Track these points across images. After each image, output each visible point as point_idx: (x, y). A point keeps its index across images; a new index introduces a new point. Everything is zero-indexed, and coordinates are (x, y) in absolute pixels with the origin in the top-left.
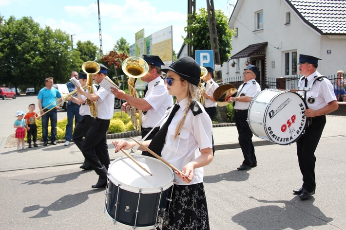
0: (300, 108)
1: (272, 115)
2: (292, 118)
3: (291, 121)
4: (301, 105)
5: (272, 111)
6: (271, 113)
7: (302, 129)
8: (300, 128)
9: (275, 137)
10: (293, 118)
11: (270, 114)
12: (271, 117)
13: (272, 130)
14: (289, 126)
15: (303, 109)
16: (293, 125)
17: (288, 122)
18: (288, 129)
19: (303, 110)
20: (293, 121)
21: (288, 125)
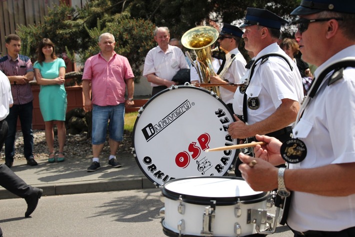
0: (217, 119)
1: (150, 134)
2: (200, 139)
3: (198, 145)
4: (220, 113)
5: (150, 125)
6: (148, 129)
7: (229, 162)
8: (224, 160)
9: (163, 177)
10: (203, 140)
11: (144, 131)
12: (147, 137)
13: (153, 163)
14: (194, 156)
15: (226, 121)
16: (204, 154)
17: (191, 147)
18: (192, 162)
19: (226, 124)
20: (204, 145)
21: (191, 154)
